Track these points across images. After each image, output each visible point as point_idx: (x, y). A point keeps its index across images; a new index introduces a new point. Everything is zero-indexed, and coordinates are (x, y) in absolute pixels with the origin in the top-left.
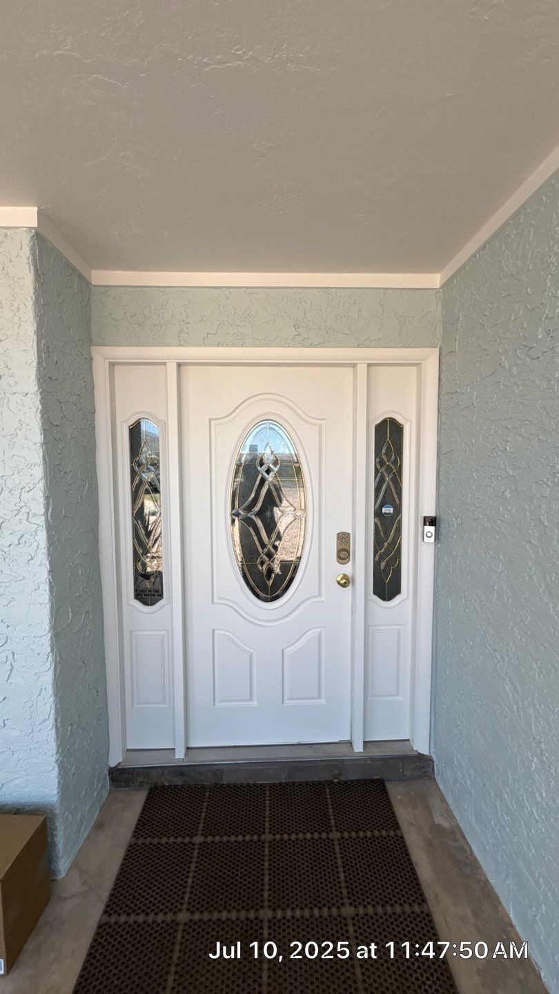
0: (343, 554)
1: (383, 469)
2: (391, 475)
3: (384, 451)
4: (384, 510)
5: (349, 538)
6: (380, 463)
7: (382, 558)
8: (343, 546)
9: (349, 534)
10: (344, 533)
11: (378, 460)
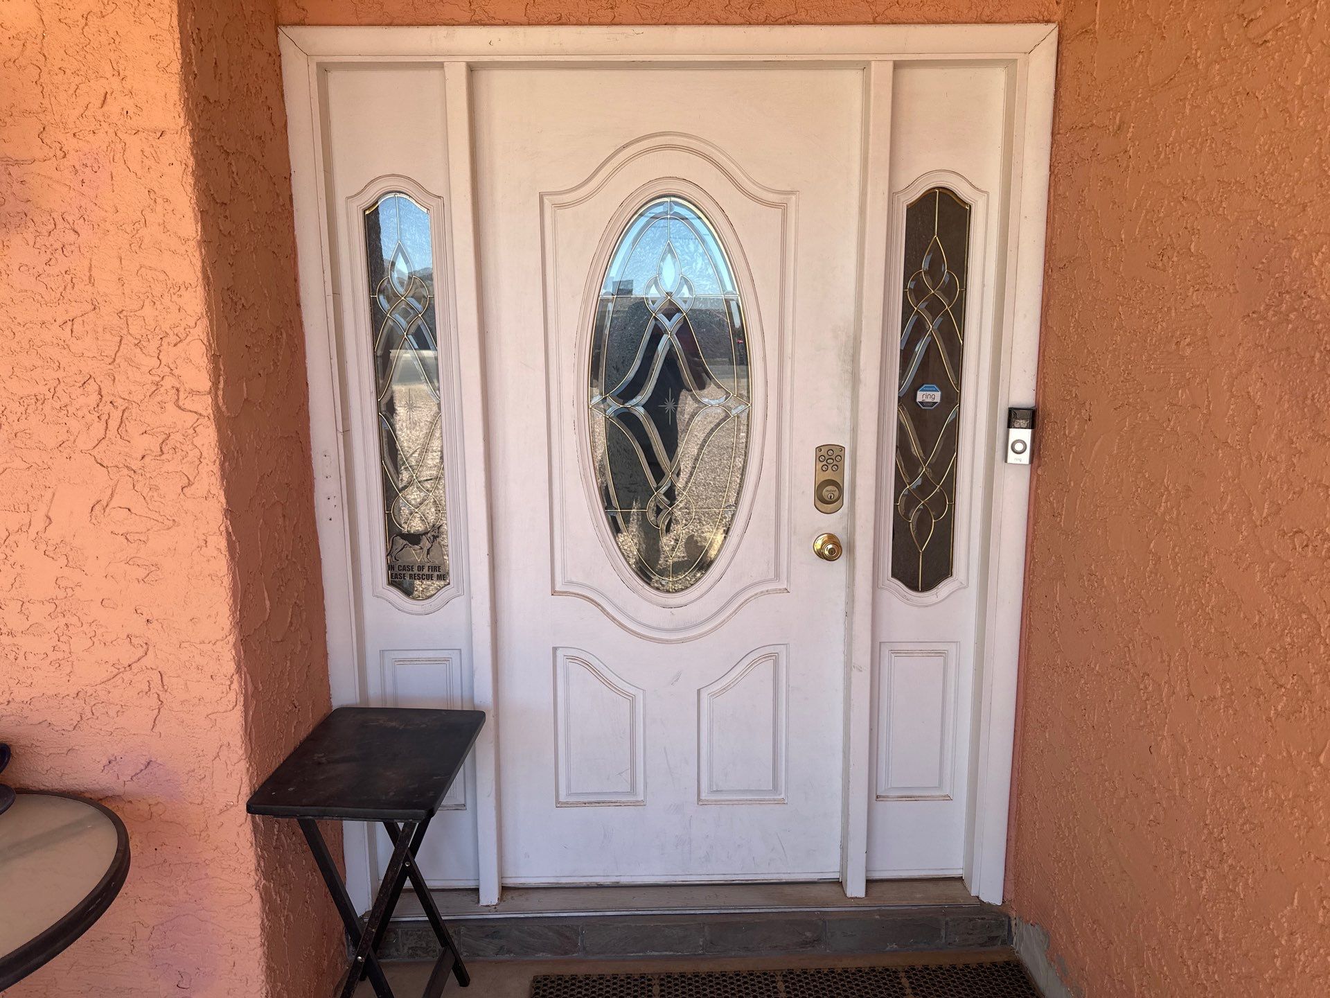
0: (828, 491)
1: (922, 305)
2: (939, 320)
3: (925, 265)
4: (921, 396)
5: (842, 457)
6: (915, 290)
7: (911, 501)
8: (829, 475)
9: (842, 448)
10: (831, 447)
11: (911, 285)
